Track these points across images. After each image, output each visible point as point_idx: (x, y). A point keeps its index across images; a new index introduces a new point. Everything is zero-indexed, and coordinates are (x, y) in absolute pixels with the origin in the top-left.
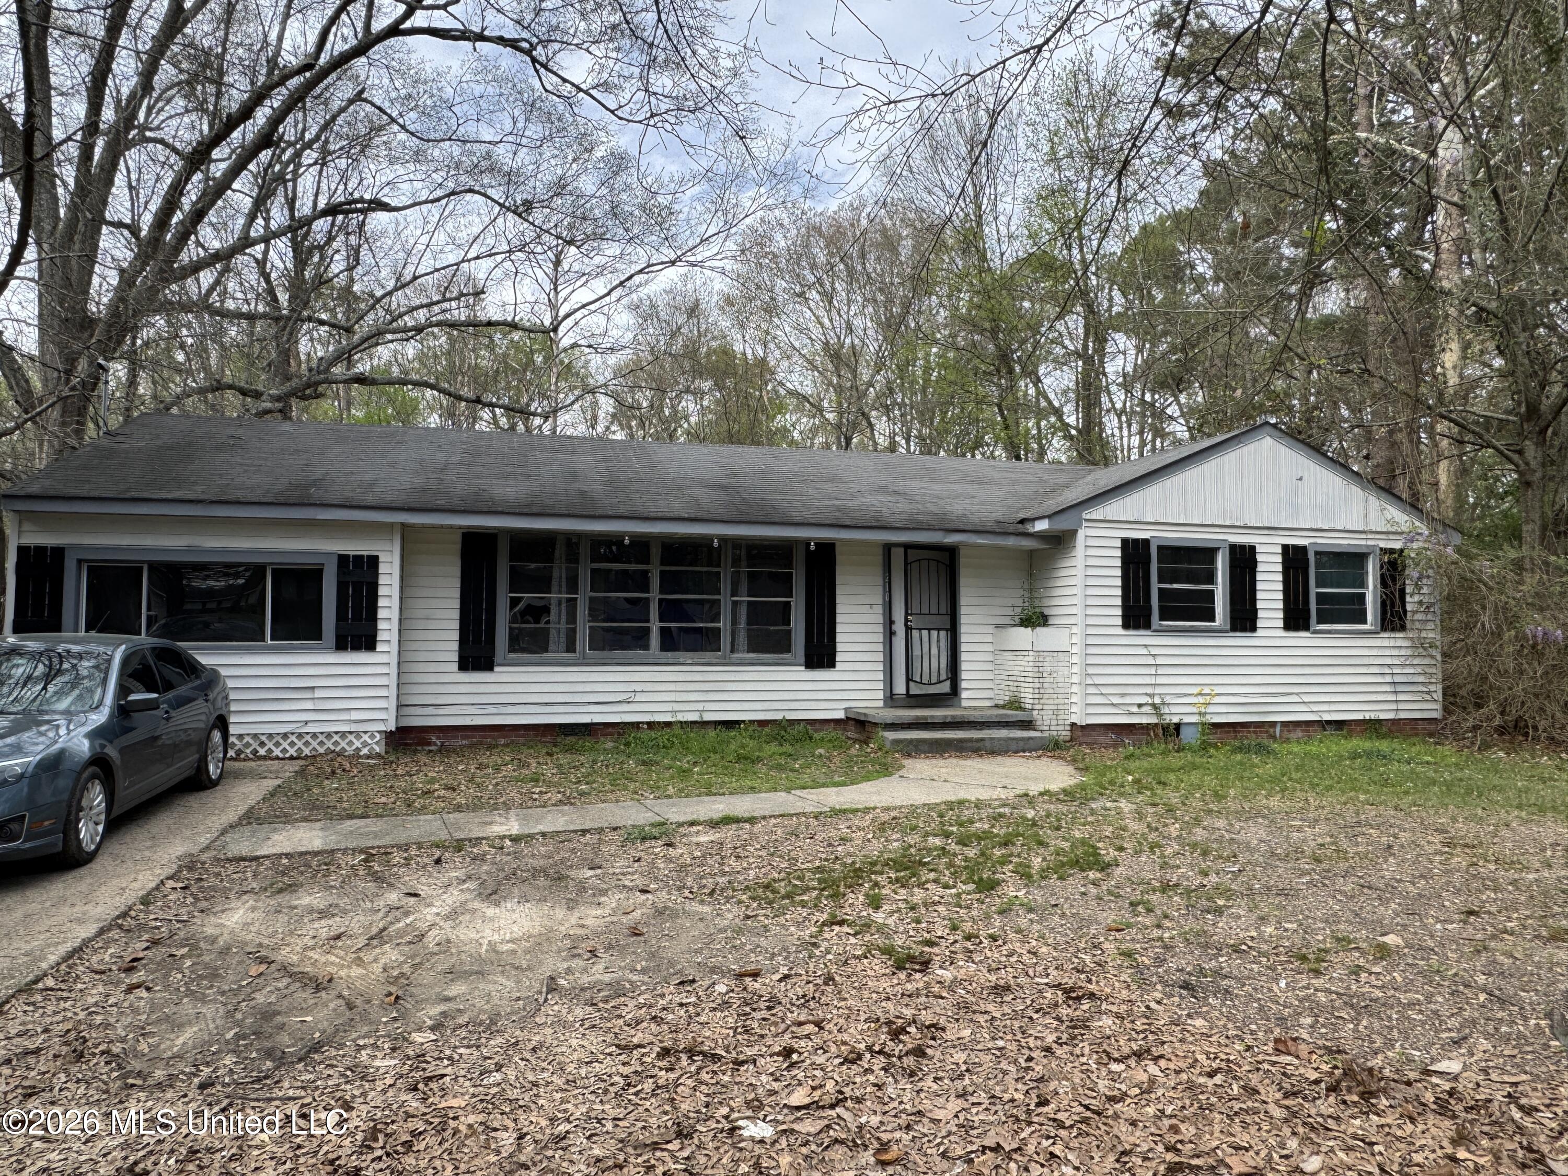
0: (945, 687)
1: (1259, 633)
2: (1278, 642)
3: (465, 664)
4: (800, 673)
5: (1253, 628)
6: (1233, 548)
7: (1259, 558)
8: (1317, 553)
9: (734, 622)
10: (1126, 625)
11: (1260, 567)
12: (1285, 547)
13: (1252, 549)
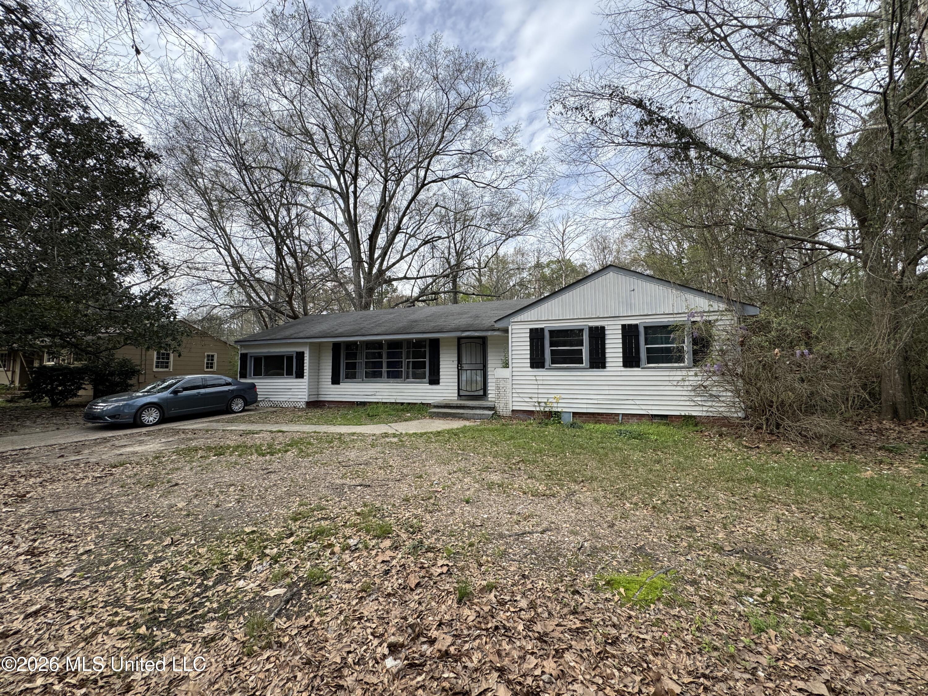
0: (481, 393)
1: (608, 369)
2: (619, 374)
3: (333, 383)
4: (428, 386)
5: (604, 367)
6: (591, 329)
7: (607, 332)
8: (646, 328)
9: (408, 368)
10: (532, 366)
11: (607, 337)
12: (624, 326)
13: (603, 329)
